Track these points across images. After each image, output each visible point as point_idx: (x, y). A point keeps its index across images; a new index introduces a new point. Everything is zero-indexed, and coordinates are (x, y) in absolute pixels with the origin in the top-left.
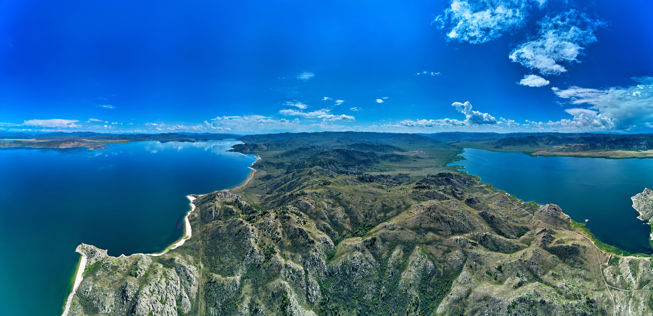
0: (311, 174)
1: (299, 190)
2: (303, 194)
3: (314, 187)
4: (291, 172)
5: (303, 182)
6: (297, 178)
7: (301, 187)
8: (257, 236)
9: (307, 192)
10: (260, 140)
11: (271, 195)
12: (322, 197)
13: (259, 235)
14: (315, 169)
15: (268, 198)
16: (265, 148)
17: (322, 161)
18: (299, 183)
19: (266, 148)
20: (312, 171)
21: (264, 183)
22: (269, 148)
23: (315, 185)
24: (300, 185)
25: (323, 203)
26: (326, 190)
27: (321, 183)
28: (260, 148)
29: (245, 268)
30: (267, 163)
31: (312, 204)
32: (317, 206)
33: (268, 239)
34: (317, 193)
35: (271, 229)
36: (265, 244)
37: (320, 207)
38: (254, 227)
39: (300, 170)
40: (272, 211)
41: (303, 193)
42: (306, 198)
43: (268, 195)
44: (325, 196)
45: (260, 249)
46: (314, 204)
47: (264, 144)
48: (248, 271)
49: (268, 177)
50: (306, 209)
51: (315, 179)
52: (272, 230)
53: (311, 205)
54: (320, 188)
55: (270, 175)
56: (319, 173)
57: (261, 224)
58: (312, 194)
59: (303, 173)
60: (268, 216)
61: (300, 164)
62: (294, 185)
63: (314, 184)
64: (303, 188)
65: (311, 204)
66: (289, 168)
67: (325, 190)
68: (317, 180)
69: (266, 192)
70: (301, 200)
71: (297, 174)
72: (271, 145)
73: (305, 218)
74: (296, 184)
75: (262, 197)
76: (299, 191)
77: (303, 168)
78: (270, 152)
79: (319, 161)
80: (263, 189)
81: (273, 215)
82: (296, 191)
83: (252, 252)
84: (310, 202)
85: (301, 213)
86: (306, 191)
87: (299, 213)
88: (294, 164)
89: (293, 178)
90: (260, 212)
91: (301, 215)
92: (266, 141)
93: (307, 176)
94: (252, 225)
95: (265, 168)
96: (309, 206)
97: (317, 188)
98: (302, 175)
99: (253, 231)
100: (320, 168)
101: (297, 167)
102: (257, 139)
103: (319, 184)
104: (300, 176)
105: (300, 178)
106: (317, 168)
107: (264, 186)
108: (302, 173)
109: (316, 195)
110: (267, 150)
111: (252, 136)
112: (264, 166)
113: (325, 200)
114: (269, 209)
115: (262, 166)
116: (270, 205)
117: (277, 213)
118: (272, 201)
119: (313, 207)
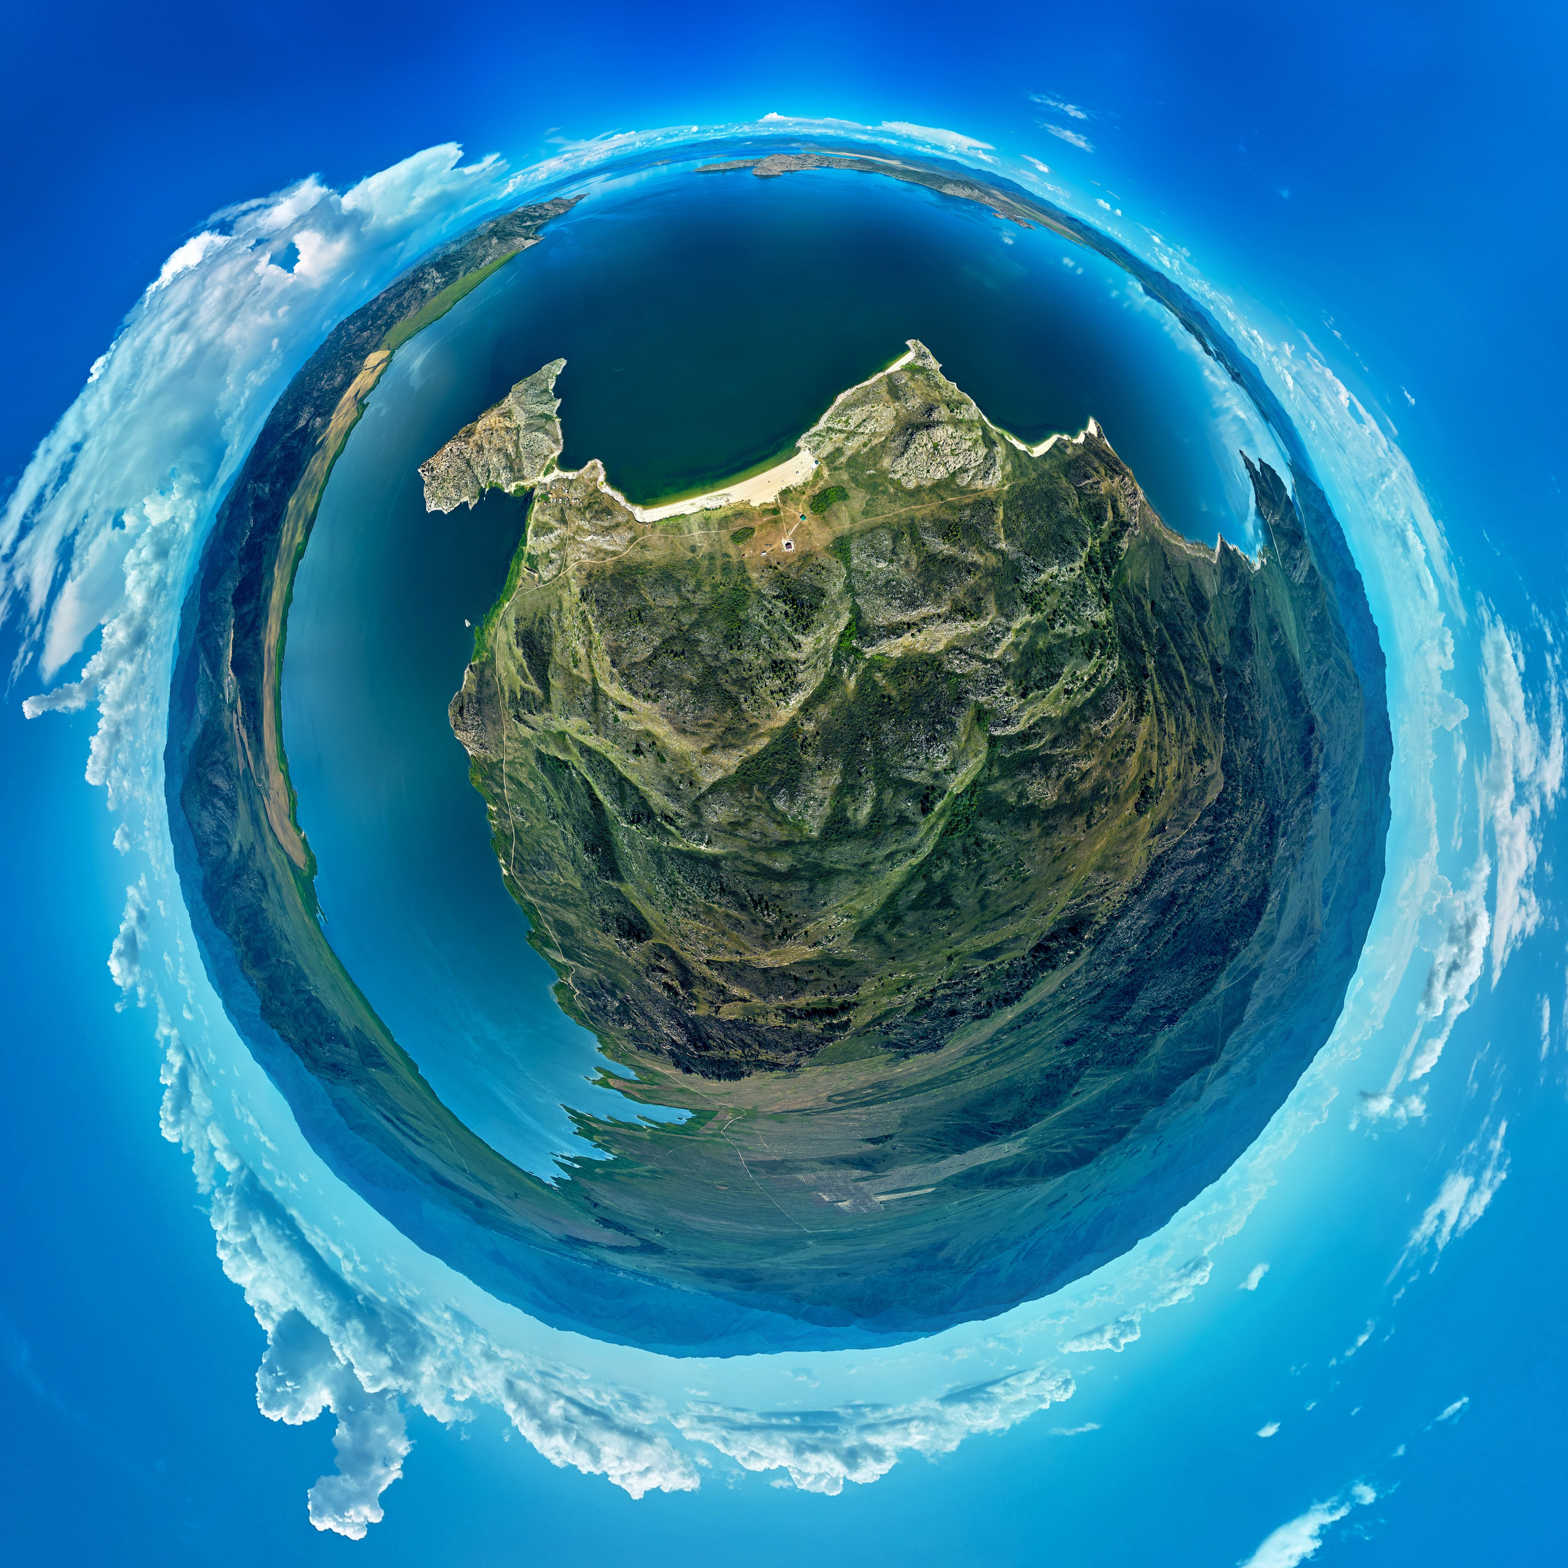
0: (1200, 753)
1: (1155, 699)
2: (1140, 710)
3: (1149, 751)
4: (1217, 681)
5: (1177, 719)
6: (1193, 702)
7: (1163, 708)
8: (1062, 579)
9: (1141, 725)
10: (1324, 550)
11: (1149, 614)
12: (1109, 765)
13: (1064, 582)
14: (1212, 777)
15: (1143, 606)
16: (1299, 576)
17: (1237, 815)
18: (1178, 704)
19: (1301, 580)
20: (1207, 762)
21: (1181, 592)
22: (1302, 592)
23: (1154, 755)
24: (1171, 706)
25: (1094, 762)
26: (1123, 788)
27: (1153, 780)
28: (1293, 559)
29: (1015, 556)
30: (1247, 592)
31: (1103, 729)
32: (1093, 740)
33: (1056, 601)
34: (1127, 755)
35: (1073, 609)
36: (1048, 594)
37: (1087, 746)
38: (1078, 572)
39: (1220, 716)
40: (1111, 616)
41: (1143, 711)
42: (1125, 716)
43: (1149, 606)
44: (1108, 774)
45: (1041, 584)
46: (1101, 733)
47: (1311, 567)
48: (1012, 562)
49: (1199, 602)
50: (1096, 706)
51: (1174, 764)
52: (1071, 613)
53: (1104, 723)
54: (1140, 771)
55: (1207, 610)
56: (1192, 784)
57: (1085, 587)
58: (1131, 736)
59: (1209, 724)
60: (1099, 606)
61: (1246, 717)
62: (1172, 688)
63: (1159, 754)
64: (1159, 714)
65: (1106, 726)
66: (1233, 674)
67: (1127, 785)
68: (1168, 769)
69: (1157, 601)
70: (1124, 700)
71: (1206, 704)
72: (1314, 599)
73: (1078, 696)
74: (1176, 693)
75: (1145, 590)
76: (1151, 698)
77: (1227, 728)
78: (1287, 599)
79: (1239, 803)
80: (1164, 591)
81: (1101, 616)
82: (1154, 692)
83: (1037, 570)
84: (1111, 724)
85: (1093, 690)
86: (1147, 722)
87: (1094, 686)
88: (1247, 693)
89: (1196, 685)
90: (1108, 586)
91: (1088, 690)
92: (1327, 572)
93: (1193, 738)
94: (1081, 568)
95: (1228, 589)
96: (1102, 719)
97: (1144, 760)
98: (1200, 719)
99: (1072, 570)
100: (1212, 797)
101: (1235, 705)
102: (1323, 535)
103: (1152, 773)
104: (1199, 712)
105: (1192, 711)
106: (1212, 783)
107: (1174, 592)
108: (1208, 722)
109: (1122, 750)
110: (1292, 586)
111: (1329, 510)
112: (1235, 586)
113: (1099, 770)
114: (1114, 608)
115: (1232, 579)
116: (1124, 612)
117: (1105, 628)
118: (1134, 615)
119: (1095, 728)
